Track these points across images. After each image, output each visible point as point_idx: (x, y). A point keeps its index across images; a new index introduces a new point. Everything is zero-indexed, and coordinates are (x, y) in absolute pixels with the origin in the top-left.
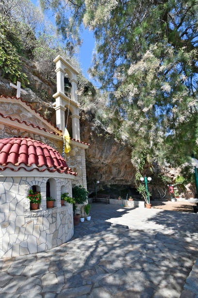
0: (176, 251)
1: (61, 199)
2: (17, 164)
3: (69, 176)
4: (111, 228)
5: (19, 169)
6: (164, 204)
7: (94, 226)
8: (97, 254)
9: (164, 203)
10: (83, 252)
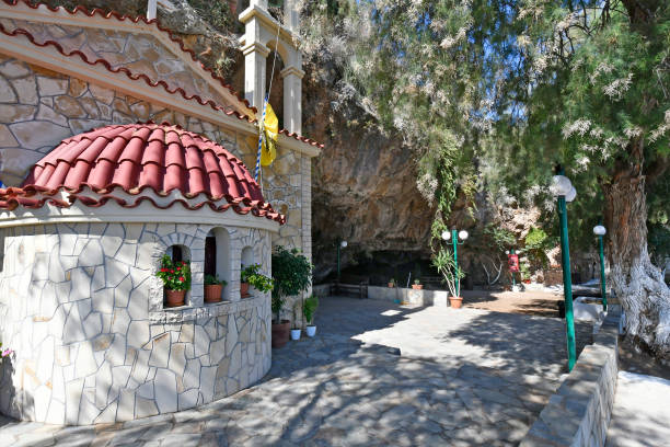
0: (499, 406)
1: (242, 282)
2: (136, 190)
3: (263, 223)
4: (359, 353)
5: (138, 202)
6: (494, 299)
7: (322, 350)
8: (314, 412)
9: (496, 295)
10: (285, 408)
